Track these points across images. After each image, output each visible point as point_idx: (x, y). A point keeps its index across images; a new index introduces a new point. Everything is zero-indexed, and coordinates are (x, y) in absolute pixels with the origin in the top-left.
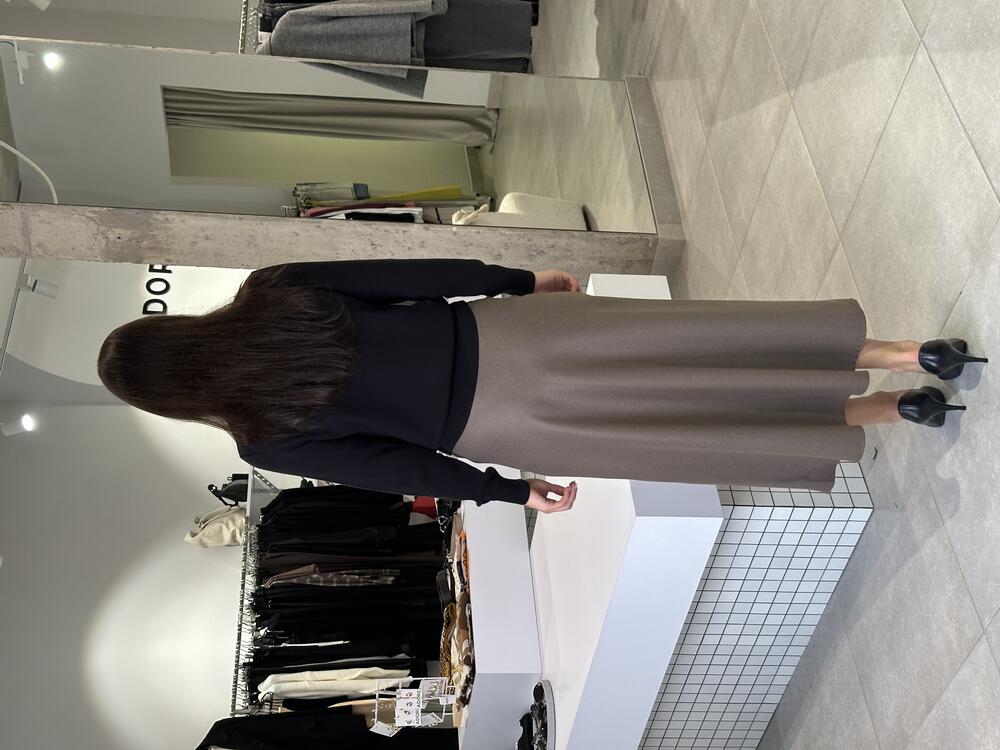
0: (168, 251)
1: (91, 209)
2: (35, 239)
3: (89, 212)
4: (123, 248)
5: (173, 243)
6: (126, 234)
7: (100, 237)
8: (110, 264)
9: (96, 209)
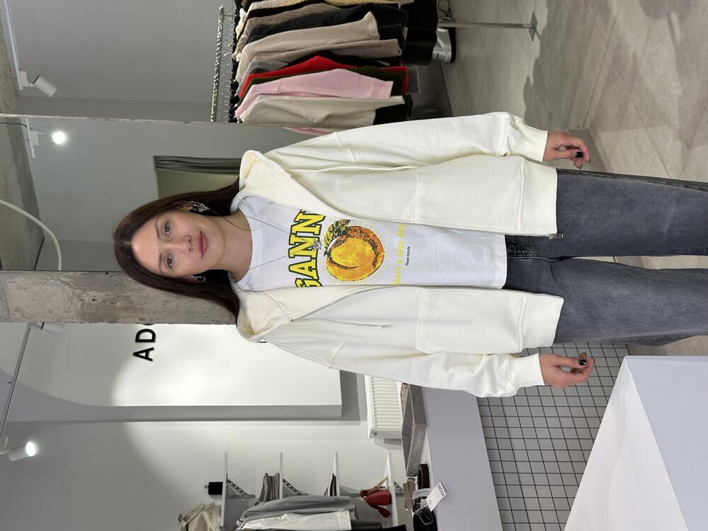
0: (141, 310)
1: (65, 274)
2: (13, 304)
3: (64, 277)
4: (98, 309)
5: (145, 302)
6: (100, 296)
7: (75, 300)
8: (87, 325)
9: (71, 273)
